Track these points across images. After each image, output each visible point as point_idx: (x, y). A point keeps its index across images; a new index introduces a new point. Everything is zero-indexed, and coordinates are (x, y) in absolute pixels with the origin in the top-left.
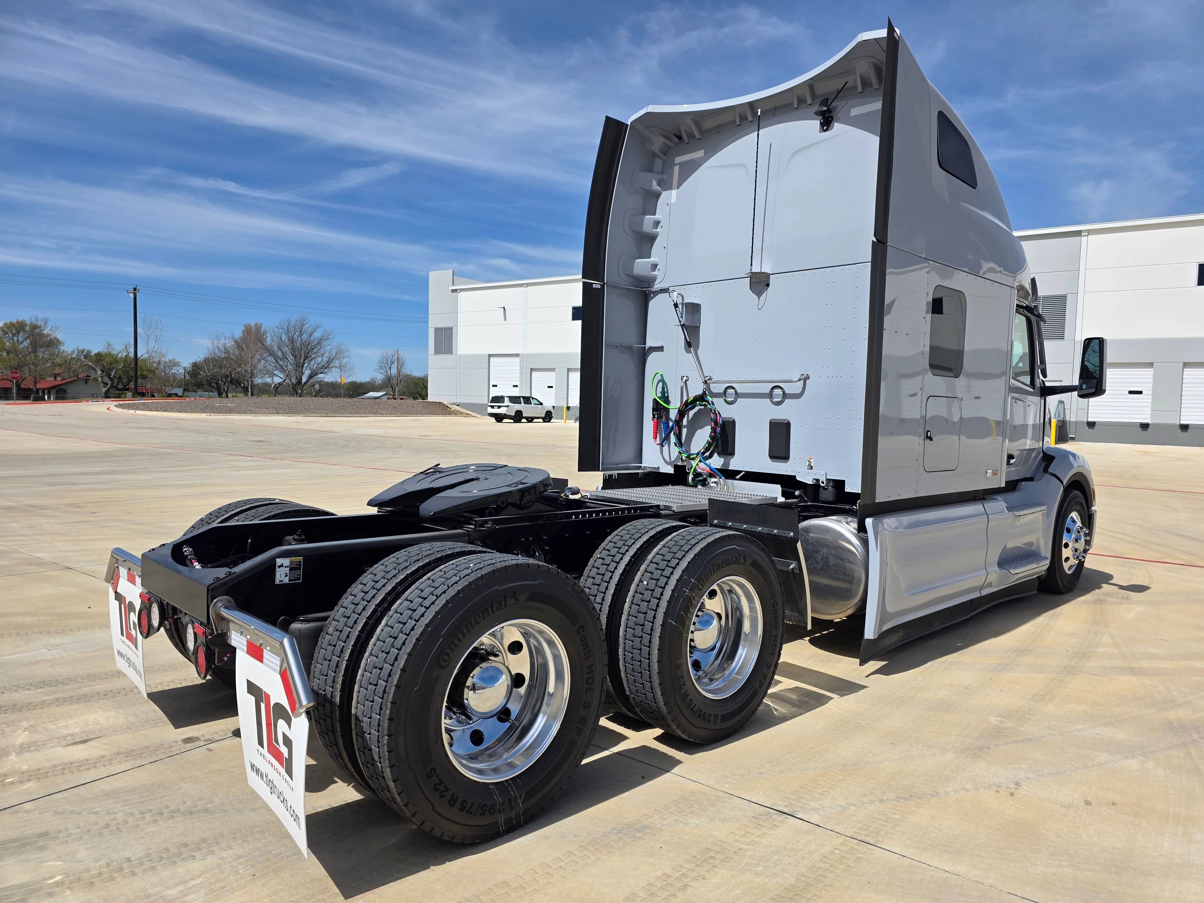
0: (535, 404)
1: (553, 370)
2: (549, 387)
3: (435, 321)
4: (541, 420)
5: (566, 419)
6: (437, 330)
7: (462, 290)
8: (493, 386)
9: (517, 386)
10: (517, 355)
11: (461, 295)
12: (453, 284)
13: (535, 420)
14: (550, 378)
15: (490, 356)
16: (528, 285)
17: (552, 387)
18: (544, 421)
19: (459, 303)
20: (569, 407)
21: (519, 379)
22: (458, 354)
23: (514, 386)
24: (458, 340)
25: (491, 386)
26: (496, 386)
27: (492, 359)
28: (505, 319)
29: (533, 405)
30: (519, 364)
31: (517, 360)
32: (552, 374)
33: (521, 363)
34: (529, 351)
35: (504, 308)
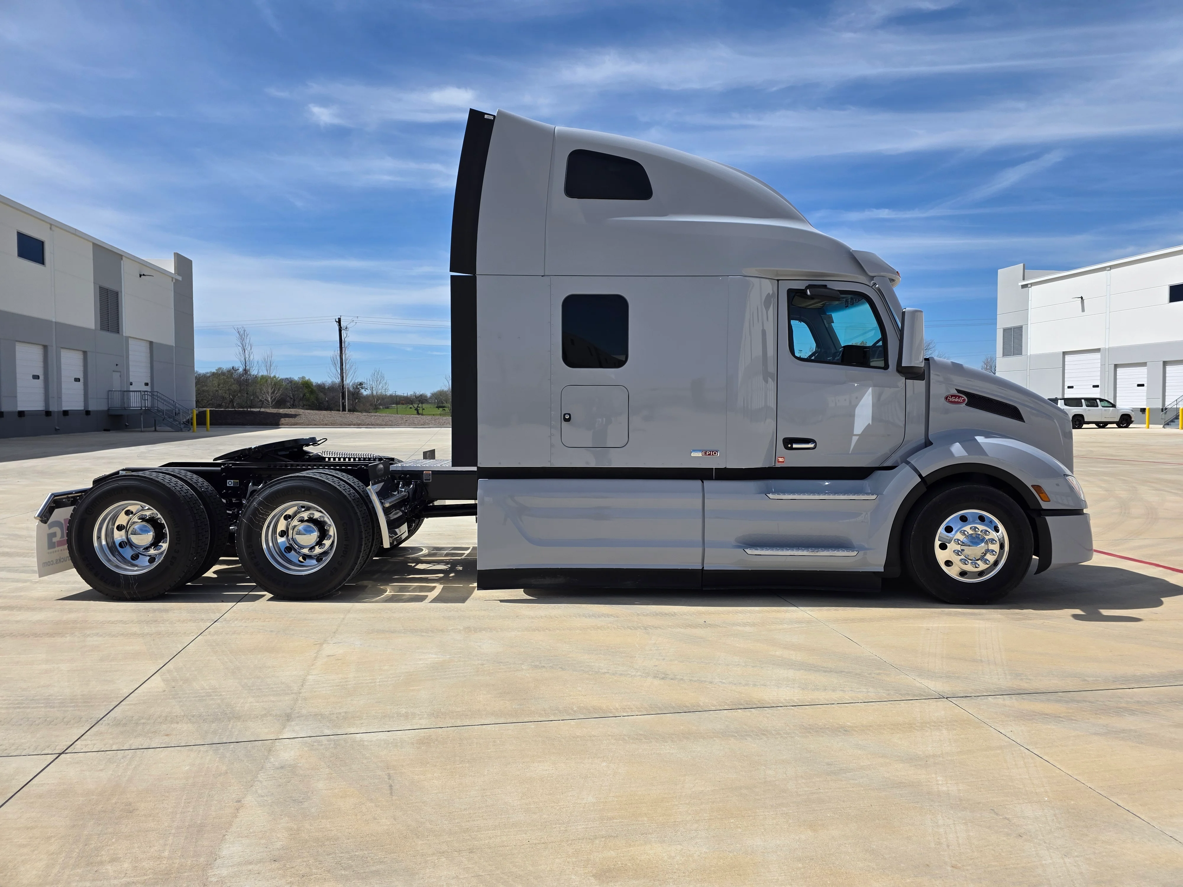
0: (1103, 407)
1: (1144, 364)
2: (1139, 385)
3: (1004, 321)
4: (1115, 425)
5: (1149, 424)
6: (1005, 330)
7: (1032, 284)
8: (1069, 387)
9: (1097, 386)
10: (1098, 350)
11: (1033, 290)
12: (1024, 279)
13: (1109, 426)
14: (1141, 374)
15: (1064, 353)
16: (1111, 267)
17: (1143, 385)
18: (1119, 427)
19: (1030, 299)
20: (1166, 409)
21: (1099, 378)
22: (1029, 354)
23: (1094, 386)
24: (1029, 340)
25: (1066, 387)
26: (1072, 387)
27: (1067, 358)
28: (1083, 310)
29: (1100, 407)
30: (1099, 361)
31: (1098, 356)
32: (1143, 370)
33: (1103, 359)
34: (1114, 344)
35: (1082, 298)
